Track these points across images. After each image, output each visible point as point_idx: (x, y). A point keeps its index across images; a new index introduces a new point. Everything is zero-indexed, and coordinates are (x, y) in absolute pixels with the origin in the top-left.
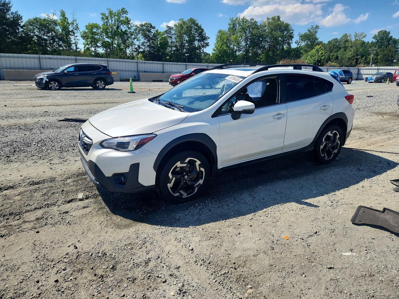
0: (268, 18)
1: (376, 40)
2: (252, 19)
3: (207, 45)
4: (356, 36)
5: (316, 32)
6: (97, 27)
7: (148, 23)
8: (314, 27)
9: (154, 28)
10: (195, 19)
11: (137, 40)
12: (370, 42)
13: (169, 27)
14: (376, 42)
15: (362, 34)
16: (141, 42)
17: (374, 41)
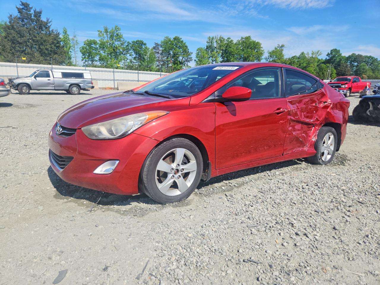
0: (242, 37)
1: (330, 57)
2: (229, 38)
3: (191, 59)
4: (313, 54)
5: (282, 50)
6: (95, 43)
7: (139, 40)
8: (281, 46)
9: (145, 44)
10: (180, 37)
11: (130, 55)
12: (324, 59)
13: (157, 44)
14: (329, 59)
15: (318, 52)
16: (133, 56)
17: (328, 58)
